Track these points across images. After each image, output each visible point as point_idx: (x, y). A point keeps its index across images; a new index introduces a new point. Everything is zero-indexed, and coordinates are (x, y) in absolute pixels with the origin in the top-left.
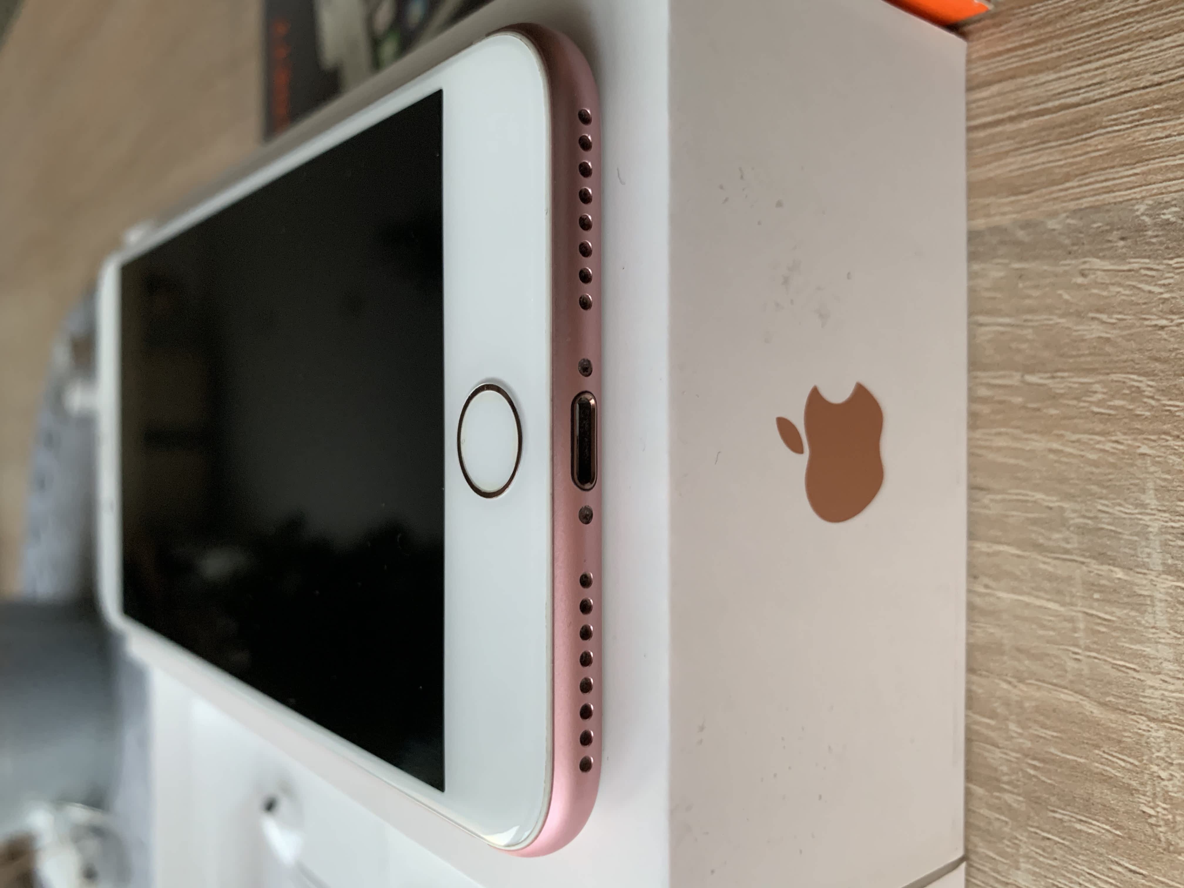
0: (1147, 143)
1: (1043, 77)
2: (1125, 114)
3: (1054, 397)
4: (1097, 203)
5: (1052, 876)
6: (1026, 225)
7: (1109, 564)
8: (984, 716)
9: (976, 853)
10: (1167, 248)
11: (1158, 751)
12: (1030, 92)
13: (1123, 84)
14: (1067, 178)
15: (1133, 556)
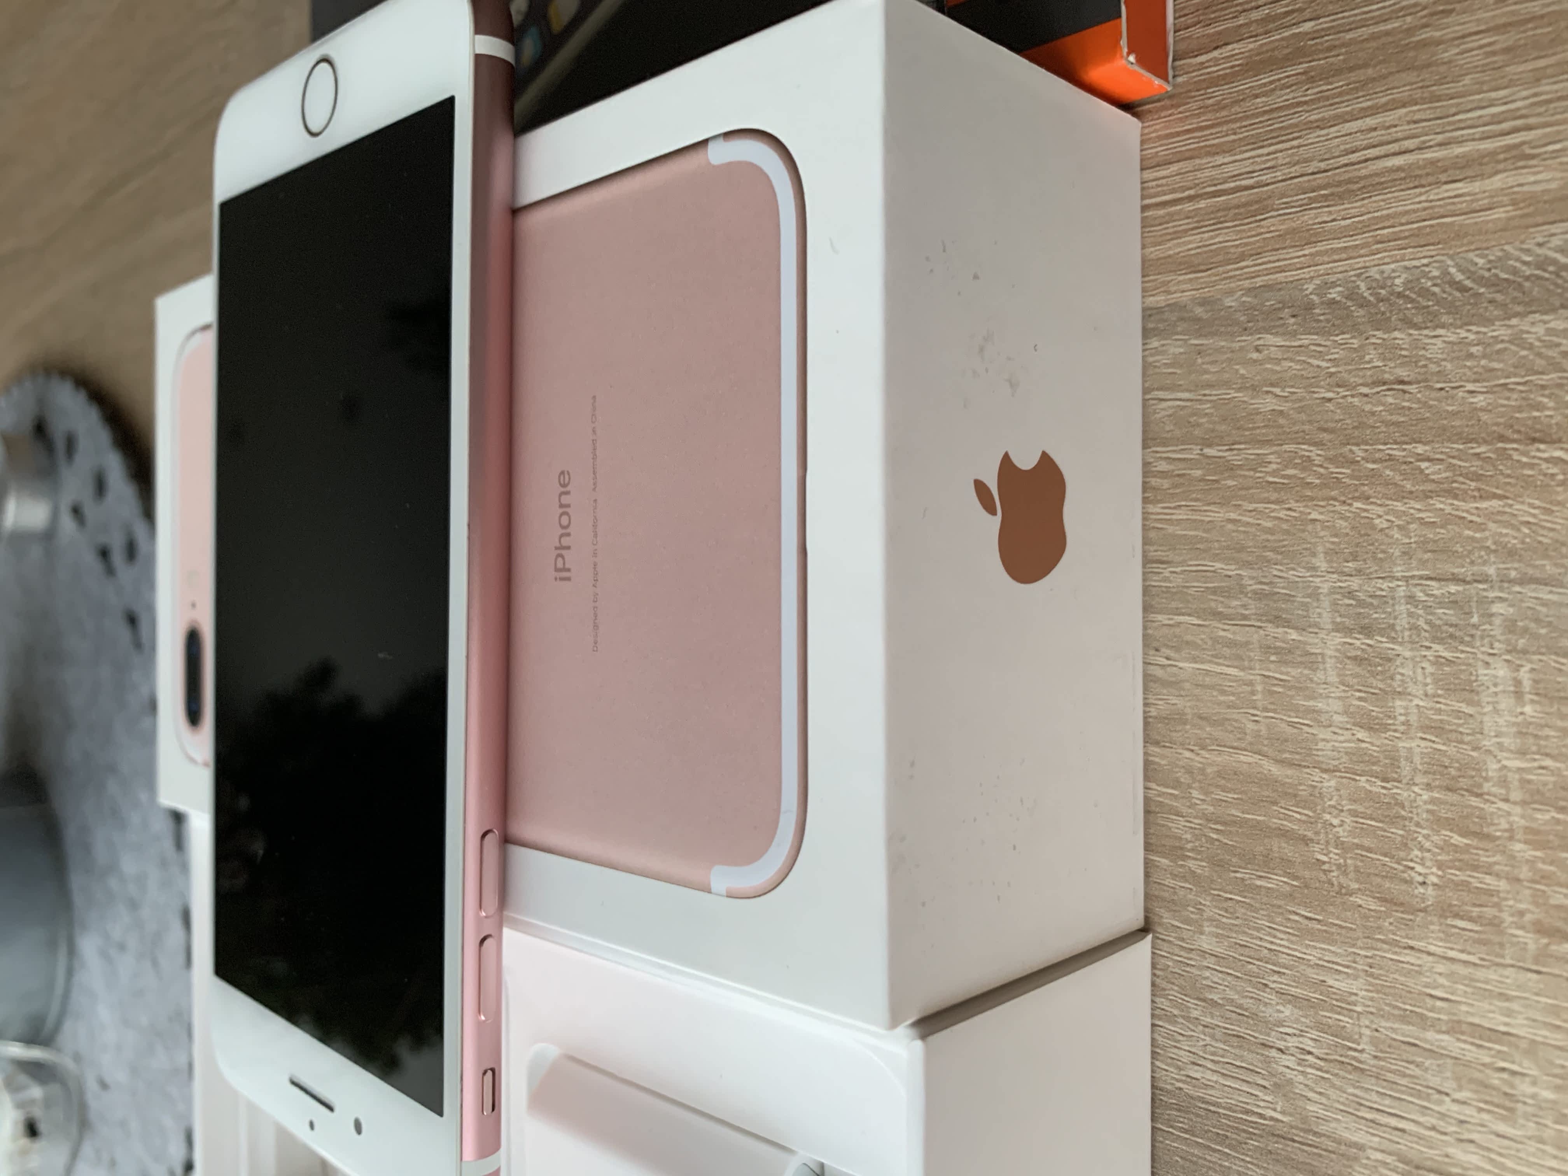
0: (1315, 227)
1: (1220, 160)
2: (1295, 198)
3: (1232, 469)
4: (1270, 283)
5: (1234, 935)
6: (1204, 302)
7: (1284, 627)
8: (1167, 787)
9: (1160, 924)
10: (1333, 325)
11: (1330, 800)
12: (1207, 173)
13: (1293, 169)
14: (1242, 257)
15: (1305, 617)
